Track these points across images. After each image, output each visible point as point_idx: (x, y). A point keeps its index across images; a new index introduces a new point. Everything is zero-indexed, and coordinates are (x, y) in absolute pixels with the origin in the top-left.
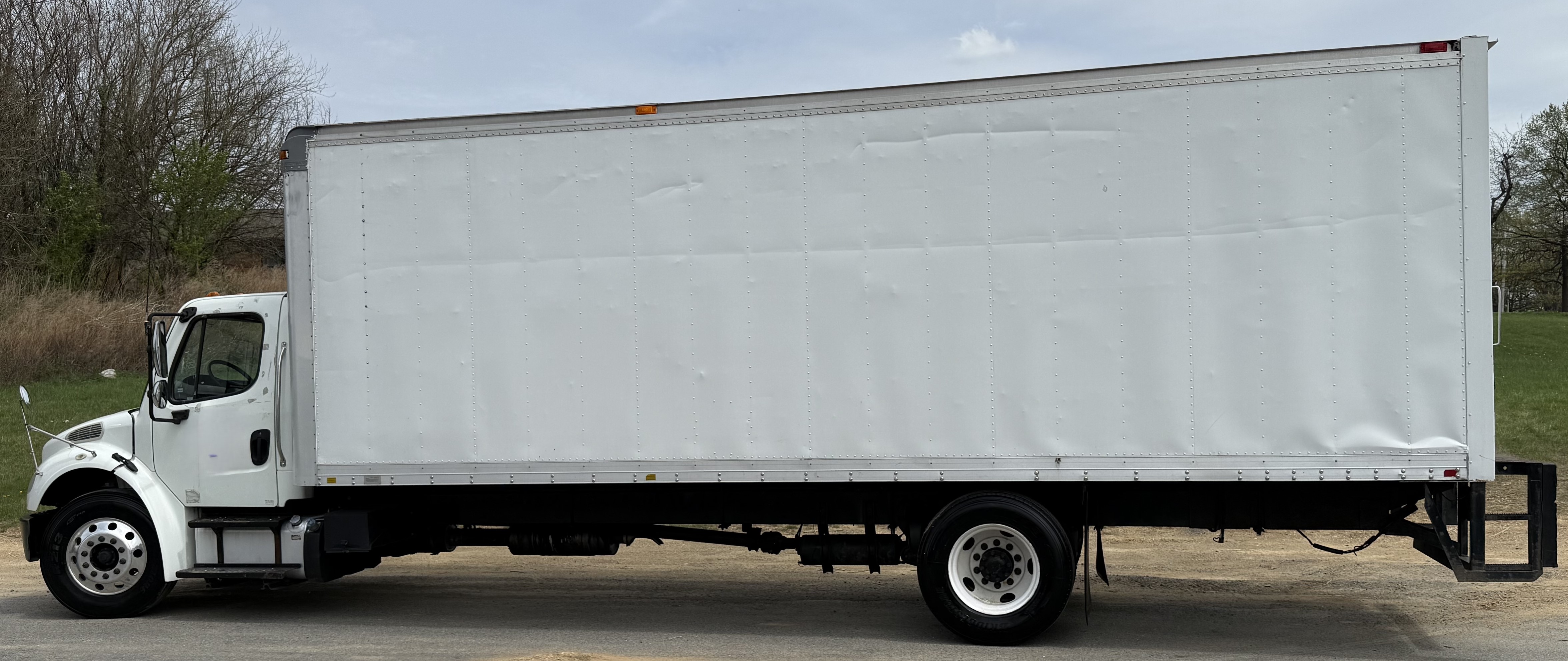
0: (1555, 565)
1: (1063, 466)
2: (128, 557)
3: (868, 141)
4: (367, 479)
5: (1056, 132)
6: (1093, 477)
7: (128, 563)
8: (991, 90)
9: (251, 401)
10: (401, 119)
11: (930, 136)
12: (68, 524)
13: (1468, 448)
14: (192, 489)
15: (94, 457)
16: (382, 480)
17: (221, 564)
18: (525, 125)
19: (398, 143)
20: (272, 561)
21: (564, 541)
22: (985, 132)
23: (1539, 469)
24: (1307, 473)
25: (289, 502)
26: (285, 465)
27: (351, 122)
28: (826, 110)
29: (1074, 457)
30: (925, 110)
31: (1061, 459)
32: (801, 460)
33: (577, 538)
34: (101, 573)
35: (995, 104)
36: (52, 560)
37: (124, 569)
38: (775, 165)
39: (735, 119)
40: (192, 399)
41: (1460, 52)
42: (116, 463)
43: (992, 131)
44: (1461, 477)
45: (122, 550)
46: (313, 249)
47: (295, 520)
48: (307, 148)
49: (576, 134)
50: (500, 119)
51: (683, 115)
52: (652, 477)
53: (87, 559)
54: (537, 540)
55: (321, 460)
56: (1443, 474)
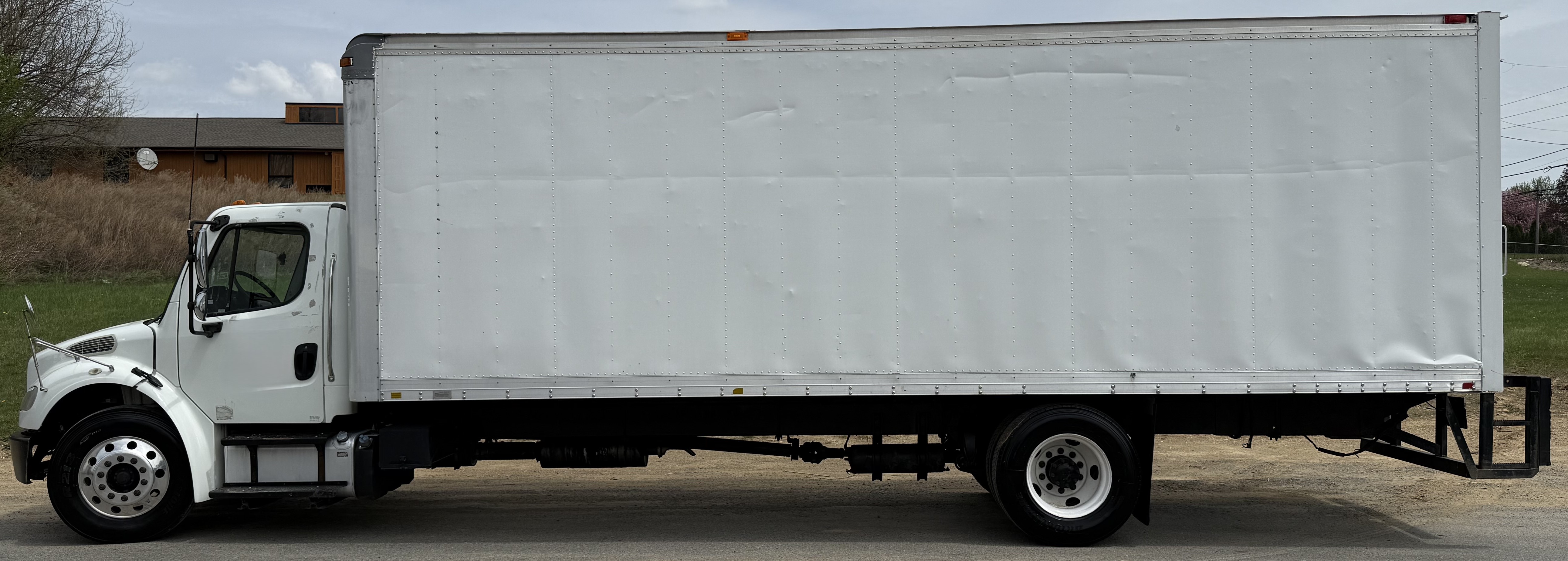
0: (1549, 464)
1: (1137, 380)
2: (149, 477)
3: (958, 76)
4: (436, 394)
5: (1134, 75)
6: (1165, 391)
7: (150, 484)
8: (1074, 34)
9: (295, 314)
10: (479, 32)
11: (1016, 74)
12: (81, 443)
13: (1482, 364)
14: (224, 405)
15: (112, 371)
16: (452, 395)
17: (255, 482)
18: (612, 45)
19: (477, 57)
20: (314, 478)
21: (599, 453)
22: (1068, 72)
23: (1538, 382)
24: (1350, 386)
25: (337, 419)
26: (333, 380)
27: (424, 32)
28: (939, 44)
29: (1147, 372)
30: (1012, 49)
31: (1136, 374)
32: (889, 374)
33: (613, 450)
34: (118, 495)
35: (1077, 48)
36: (63, 482)
37: (145, 490)
38: (867, 95)
39: (828, 49)
40: (224, 311)
41: (1478, 25)
42: (137, 379)
43: (1075, 72)
44: (1477, 389)
45: (143, 470)
46: (380, 159)
47: (342, 436)
48: (374, 56)
49: (666, 56)
50: (585, 38)
51: (776, 43)
52: (740, 391)
53: (104, 481)
54: (571, 453)
55: (384, 375)
56: (1462, 386)
